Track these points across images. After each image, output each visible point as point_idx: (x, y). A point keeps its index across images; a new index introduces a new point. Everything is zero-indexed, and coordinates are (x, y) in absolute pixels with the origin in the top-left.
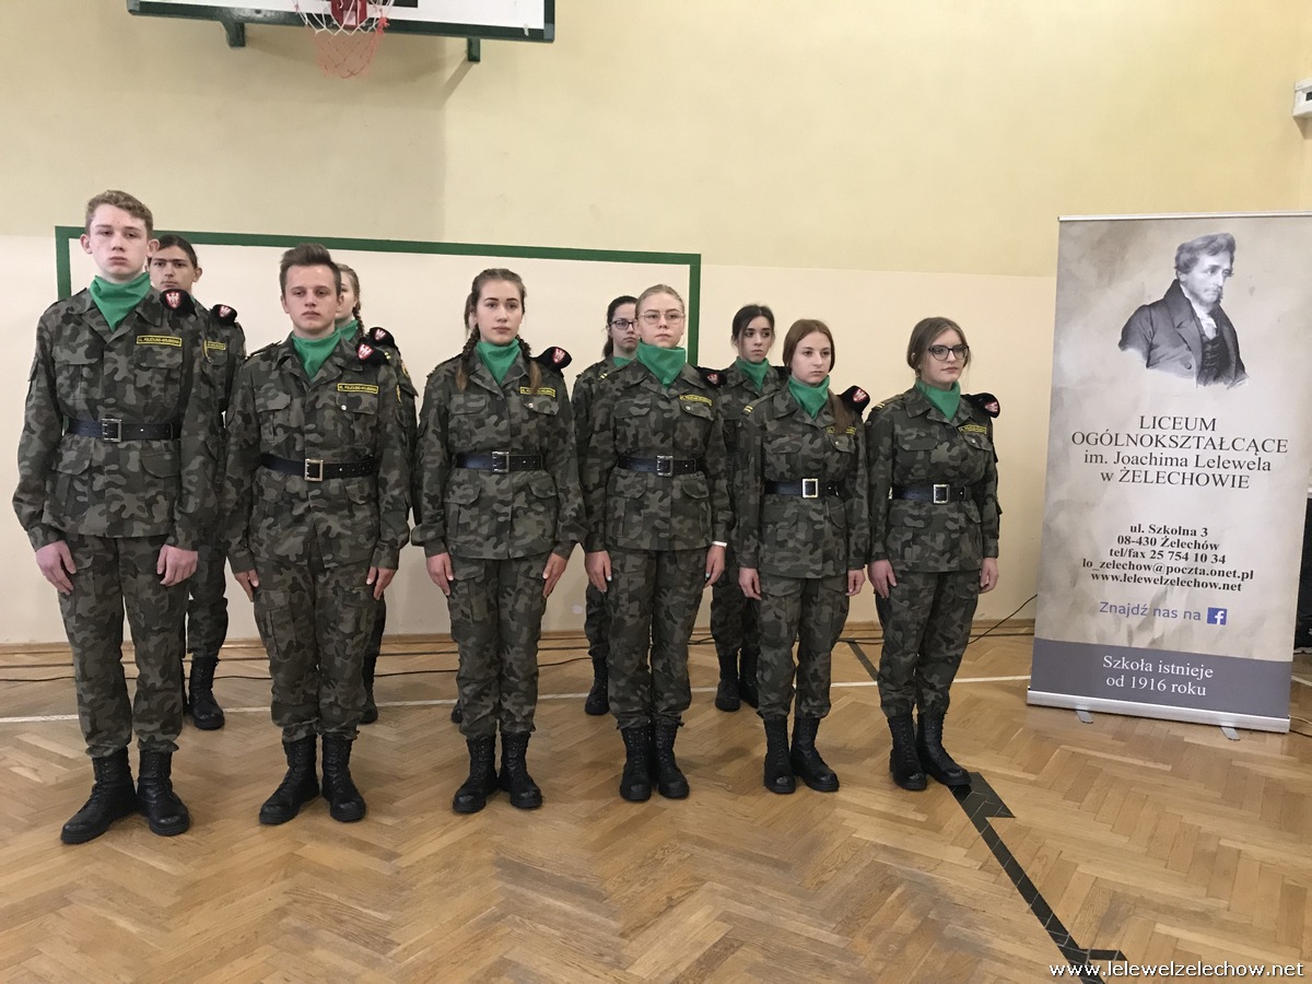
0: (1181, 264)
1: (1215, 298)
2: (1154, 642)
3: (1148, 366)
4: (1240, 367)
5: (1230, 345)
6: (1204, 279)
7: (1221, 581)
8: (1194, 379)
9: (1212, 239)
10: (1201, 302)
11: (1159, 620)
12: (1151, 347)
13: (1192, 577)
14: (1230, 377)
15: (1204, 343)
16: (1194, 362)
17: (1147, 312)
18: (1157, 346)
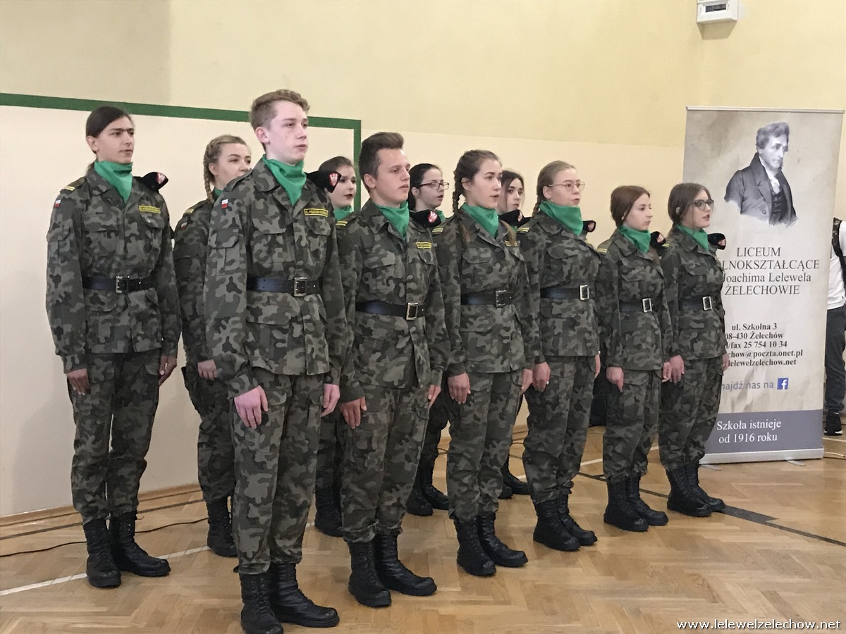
0: (760, 142)
1: (778, 166)
2: (747, 407)
3: (741, 213)
4: (793, 212)
5: (788, 197)
6: (772, 153)
7: (784, 359)
8: (768, 220)
9: (776, 126)
10: (771, 169)
11: (750, 391)
12: (743, 200)
13: (768, 359)
14: (788, 219)
15: (773, 196)
16: (768, 209)
17: (740, 176)
18: (747, 199)
